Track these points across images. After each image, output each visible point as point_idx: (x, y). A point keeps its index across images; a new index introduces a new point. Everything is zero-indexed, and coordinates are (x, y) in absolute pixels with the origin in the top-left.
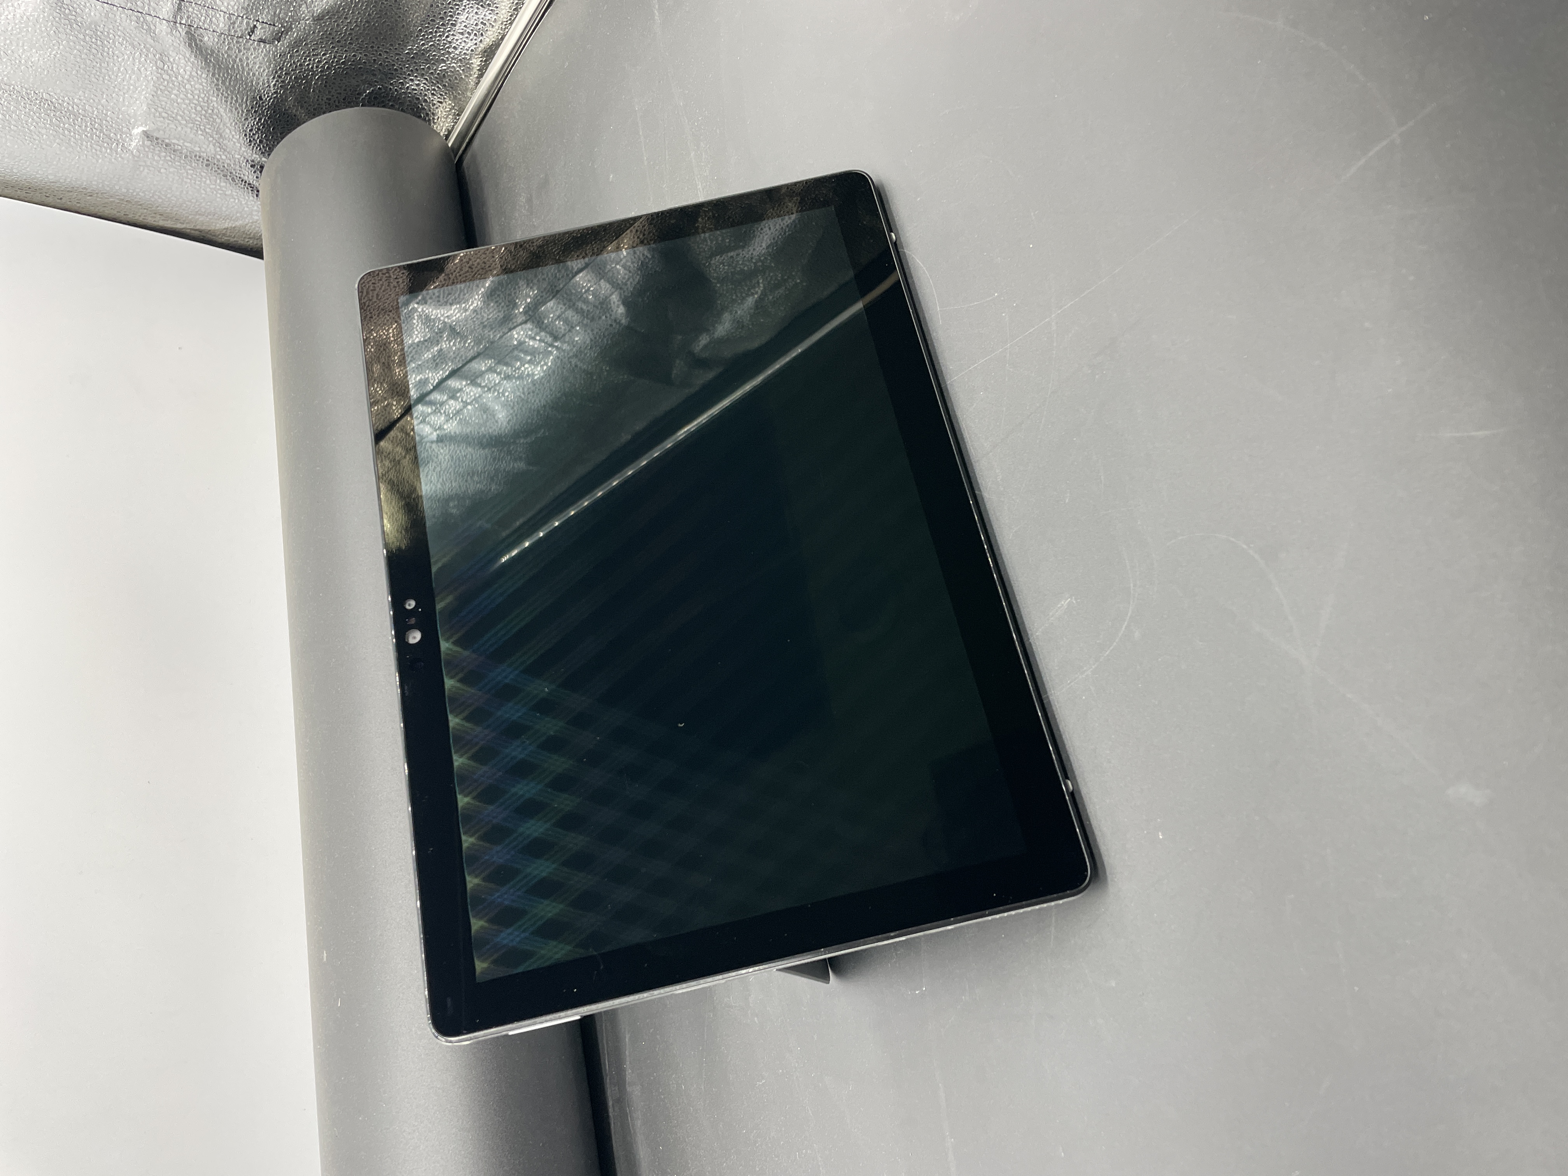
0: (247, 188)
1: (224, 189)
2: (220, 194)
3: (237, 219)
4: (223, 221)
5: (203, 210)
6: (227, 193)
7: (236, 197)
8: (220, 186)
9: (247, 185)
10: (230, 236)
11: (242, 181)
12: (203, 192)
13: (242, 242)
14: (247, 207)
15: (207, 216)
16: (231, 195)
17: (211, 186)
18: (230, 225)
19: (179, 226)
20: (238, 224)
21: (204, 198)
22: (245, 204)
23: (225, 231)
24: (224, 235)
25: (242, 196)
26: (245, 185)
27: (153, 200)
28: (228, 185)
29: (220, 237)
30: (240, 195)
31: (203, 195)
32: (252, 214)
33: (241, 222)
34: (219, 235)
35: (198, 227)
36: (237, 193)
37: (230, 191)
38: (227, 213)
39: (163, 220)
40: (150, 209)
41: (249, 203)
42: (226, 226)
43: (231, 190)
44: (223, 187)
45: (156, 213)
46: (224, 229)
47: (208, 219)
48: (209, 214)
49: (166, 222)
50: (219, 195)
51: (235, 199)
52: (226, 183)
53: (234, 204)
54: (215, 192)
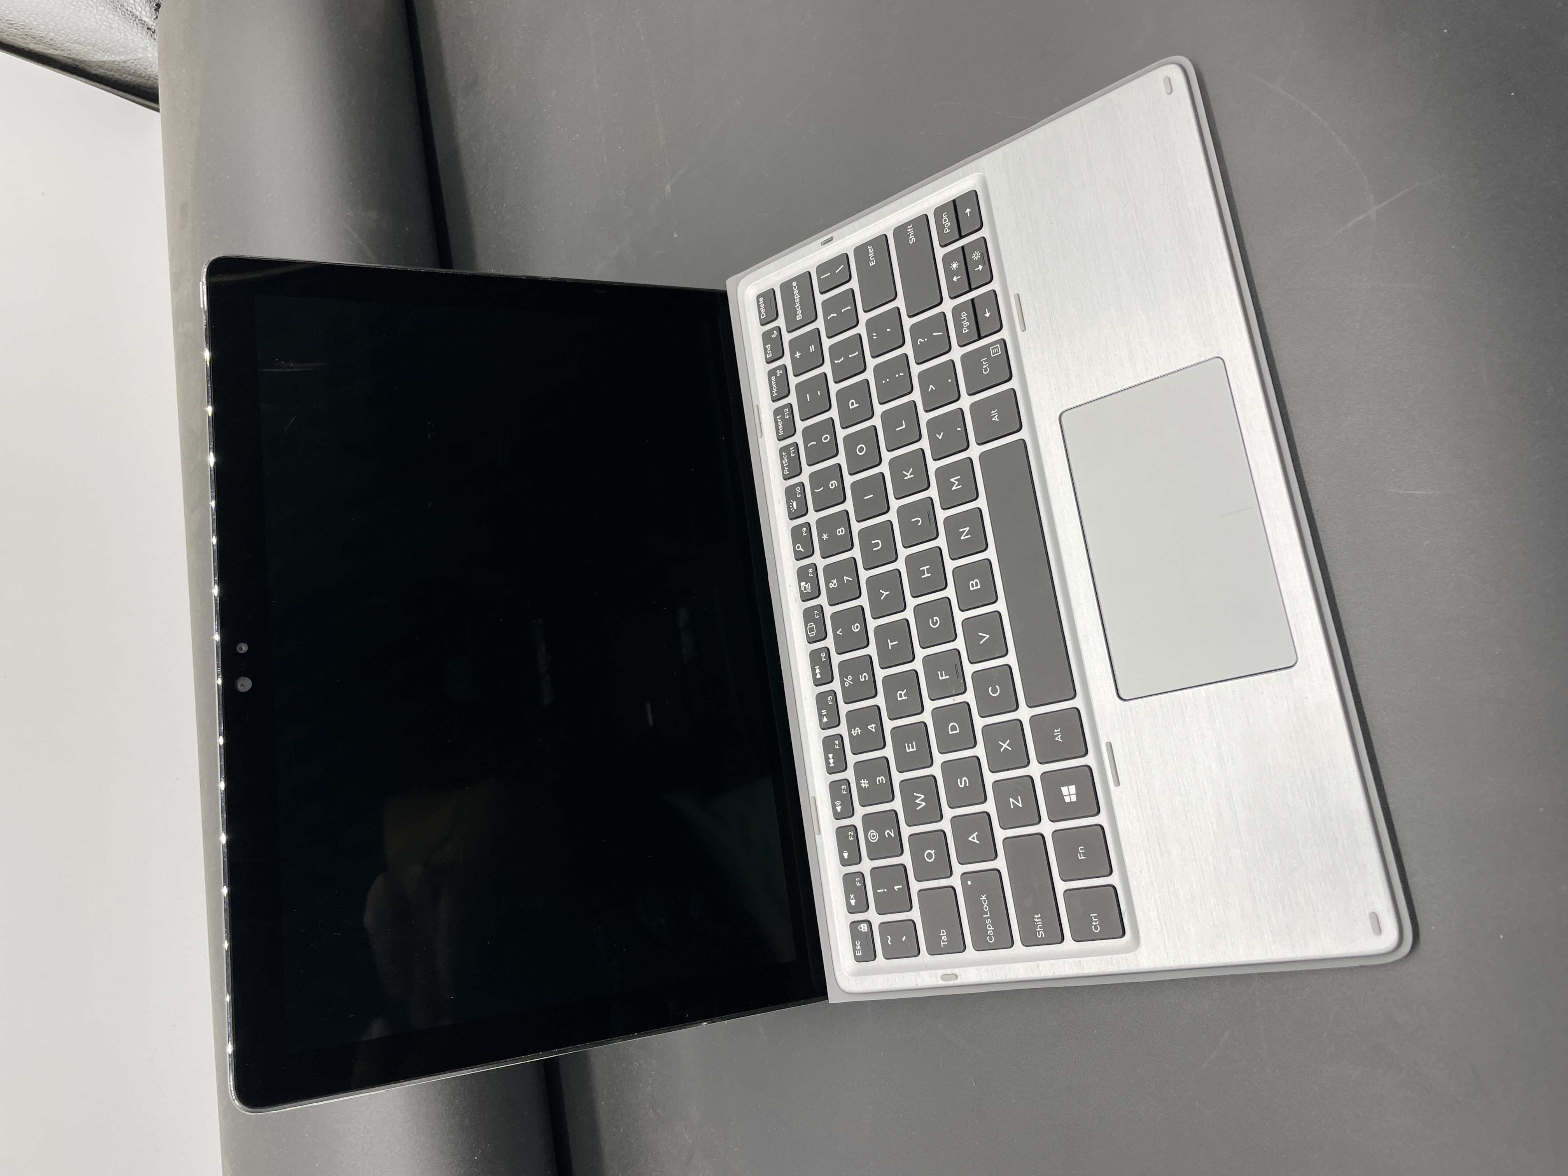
0: (137, 24)
1: (111, 21)
2: (105, 26)
3: (120, 53)
4: (103, 54)
5: (83, 39)
6: (113, 26)
7: (122, 31)
8: (107, 17)
9: (137, 21)
10: (107, 69)
11: (133, 15)
12: (86, 20)
13: (120, 77)
14: (133, 44)
15: (86, 46)
16: (119, 29)
17: (97, 17)
18: (110, 58)
19: (50, 52)
20: (118, 59)
21: (86, 28)
22: (132, 40)
23: (103, 63)
24: (101, 67)
25: (130, 31)
26: (135, 20)
27: (27, 21)
28: (117, 18)
29: (95, 68)
30: (128, 30)
31: (86, 25)
32: (136, 51)
33: (122, 57)
34: (95, 66)
35: (73, 56)
36: (125, 27)
37: (117, 25)
38: (109, 46)
39: (35, 43)
40: (22, 30)
41: (136, 39)
42: (105, 59)
43: (118, 23)
44: (110, 19)
45: (27, 35)
46: (103, 61)
47: (86, 50)
48: (89, 44)
49: (38, 46)
50: (103, 27)
51: (121, 33)
52: (114, 15)
53: (119, 38)
54: (100, 23)
